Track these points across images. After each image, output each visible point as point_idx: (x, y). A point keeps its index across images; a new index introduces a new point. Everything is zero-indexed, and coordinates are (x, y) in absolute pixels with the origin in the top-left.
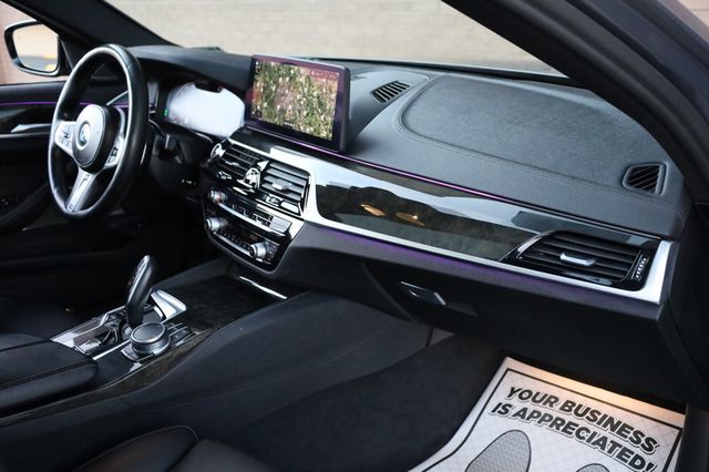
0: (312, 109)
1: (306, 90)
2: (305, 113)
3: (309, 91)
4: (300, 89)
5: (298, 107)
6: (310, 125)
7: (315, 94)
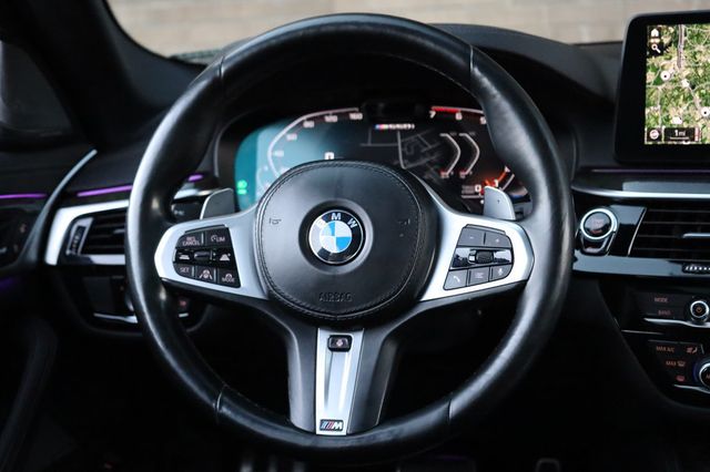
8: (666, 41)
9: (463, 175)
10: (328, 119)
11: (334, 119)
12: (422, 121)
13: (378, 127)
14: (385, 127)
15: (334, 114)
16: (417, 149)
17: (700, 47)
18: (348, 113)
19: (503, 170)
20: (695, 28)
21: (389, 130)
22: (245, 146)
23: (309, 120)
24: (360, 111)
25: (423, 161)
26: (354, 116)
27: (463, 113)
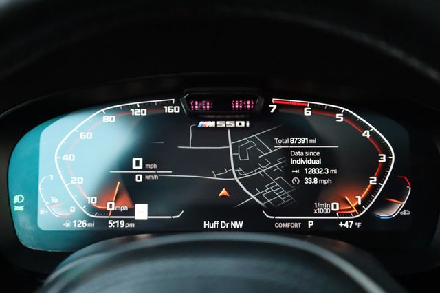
12: (259, 118)
13: (201, 124)
14: (211, 124)
15: (142, 106)
16: (254, 153)
18: (161, 105)
19: (369, 183)
22: (23, 147)
24: (177, 103)
25: (262, 170)
27: (313, 107)
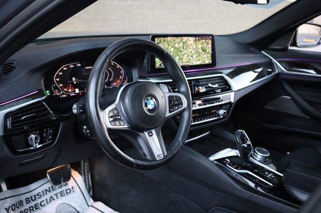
0: (199, 53)
1: (194, 47)
2: (195, 56)
3: (196, 47)
4: (191, 47)
5: (190, 54)
6: (199, 60)
7: (200, 47)
8: (159, 42)
9: (111, 80)
10: (71, 66)
11: (73, 66)
13: (86, 68)
17: (165, 43)
18: (76, 64)
19: (120, 78)
20: (164, 39)
21: (89, 69)
23: (65, 67)
24: (80, 63)
26: (78, 65)
